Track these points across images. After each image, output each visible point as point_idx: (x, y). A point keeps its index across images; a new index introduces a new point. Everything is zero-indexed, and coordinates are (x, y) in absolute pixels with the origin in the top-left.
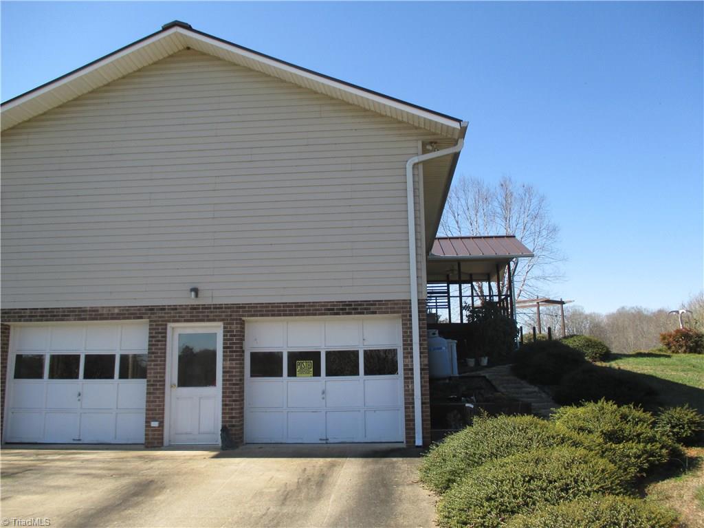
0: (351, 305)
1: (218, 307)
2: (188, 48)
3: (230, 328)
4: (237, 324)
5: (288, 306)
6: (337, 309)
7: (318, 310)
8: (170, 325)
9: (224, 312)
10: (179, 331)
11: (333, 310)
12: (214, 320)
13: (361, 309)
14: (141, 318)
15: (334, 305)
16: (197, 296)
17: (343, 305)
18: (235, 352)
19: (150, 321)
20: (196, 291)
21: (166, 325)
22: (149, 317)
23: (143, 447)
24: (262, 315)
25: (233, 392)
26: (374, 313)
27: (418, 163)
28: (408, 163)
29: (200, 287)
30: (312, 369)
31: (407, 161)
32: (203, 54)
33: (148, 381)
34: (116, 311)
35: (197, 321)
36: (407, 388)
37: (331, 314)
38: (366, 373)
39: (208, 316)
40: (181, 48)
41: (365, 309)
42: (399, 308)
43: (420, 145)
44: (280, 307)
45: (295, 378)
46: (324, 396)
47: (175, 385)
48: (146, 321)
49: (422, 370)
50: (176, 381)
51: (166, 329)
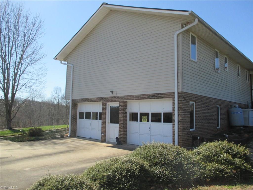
0: (155, 95)
1: (118, 97)
2: (111, 10)
3: (121, 104)
4: (123, 103)
5: (136, 96)
6: (151, 97)
7: (145, 97)
8: (108, 103)
9: (119, 99)
10: (110, 105)
11: (149, 97)
12: (117, 102)
13: (158, 96)
14: (100, 101)
15: (150, 95)
16: (112, 93)
17: (153, 95)
18: (122, 112)
19: (103, 102)
20: (112, 92)
21: (106, 103)
22: (102, 101)
23: (100, 141)
24: (132, 100)
25: (121, 126)
26: (163, 98)
27: (179, 34)
28: (175, 35)
29: (114, 91)
30: (147, 119)
31: (174, 34)
32: (115, 11)
33: (102, 121)
34: (95, 99)
35: (116, 102)
36: (173, 129)
37: (149, 99)
38: (164, 122)
39: (115, 100)
40: (109, 11)
41: (160, 96)
42: (171, 96)
43: (180, 25)
44: (134, 96)
45: (142, 122)
46: (150, 129)
47: (109, 123)
48: (101, 102)
49: (179, 121)
50: (109, 121)
51: (106, 105)
